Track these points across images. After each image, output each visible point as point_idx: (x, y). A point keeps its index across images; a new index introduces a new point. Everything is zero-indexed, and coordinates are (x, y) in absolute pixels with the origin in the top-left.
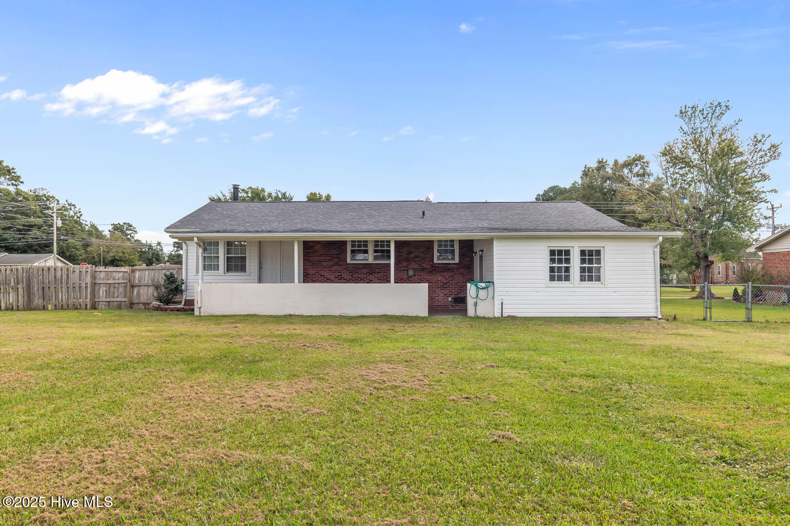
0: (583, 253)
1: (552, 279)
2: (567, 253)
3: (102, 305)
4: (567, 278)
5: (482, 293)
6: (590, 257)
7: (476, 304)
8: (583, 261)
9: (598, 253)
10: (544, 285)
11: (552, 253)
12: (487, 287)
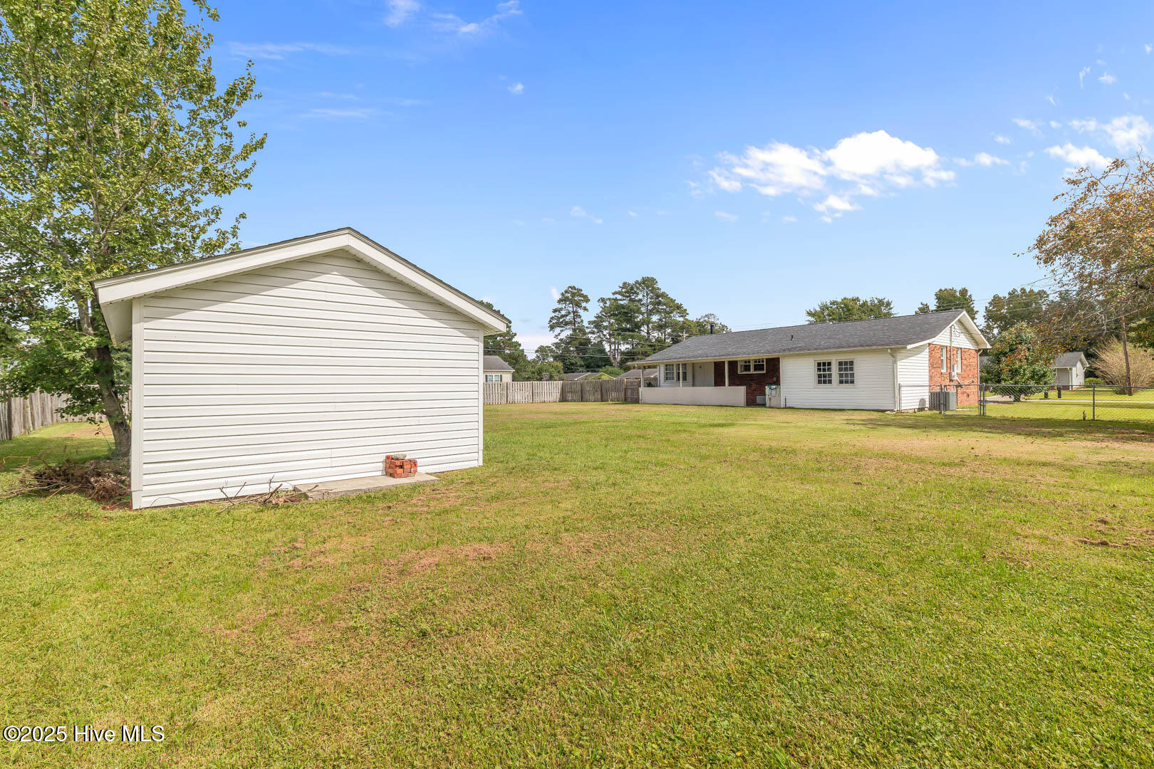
0: (840, 364)
1: (820, 382)
2: (829, 364)
3: (629, 400)
4: (830, 382)
5: (774, 392)
6: (847, 367)
7: (770, 399)
8: (840, 370)
9: (852, 363)
10: (812, 387)
11: (819, 364)
12: (776, 388)
